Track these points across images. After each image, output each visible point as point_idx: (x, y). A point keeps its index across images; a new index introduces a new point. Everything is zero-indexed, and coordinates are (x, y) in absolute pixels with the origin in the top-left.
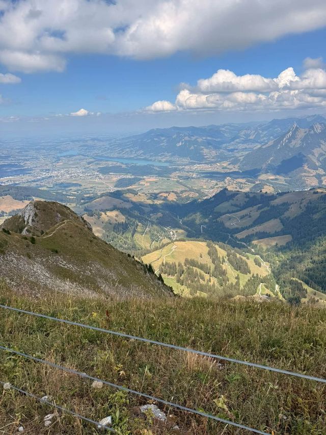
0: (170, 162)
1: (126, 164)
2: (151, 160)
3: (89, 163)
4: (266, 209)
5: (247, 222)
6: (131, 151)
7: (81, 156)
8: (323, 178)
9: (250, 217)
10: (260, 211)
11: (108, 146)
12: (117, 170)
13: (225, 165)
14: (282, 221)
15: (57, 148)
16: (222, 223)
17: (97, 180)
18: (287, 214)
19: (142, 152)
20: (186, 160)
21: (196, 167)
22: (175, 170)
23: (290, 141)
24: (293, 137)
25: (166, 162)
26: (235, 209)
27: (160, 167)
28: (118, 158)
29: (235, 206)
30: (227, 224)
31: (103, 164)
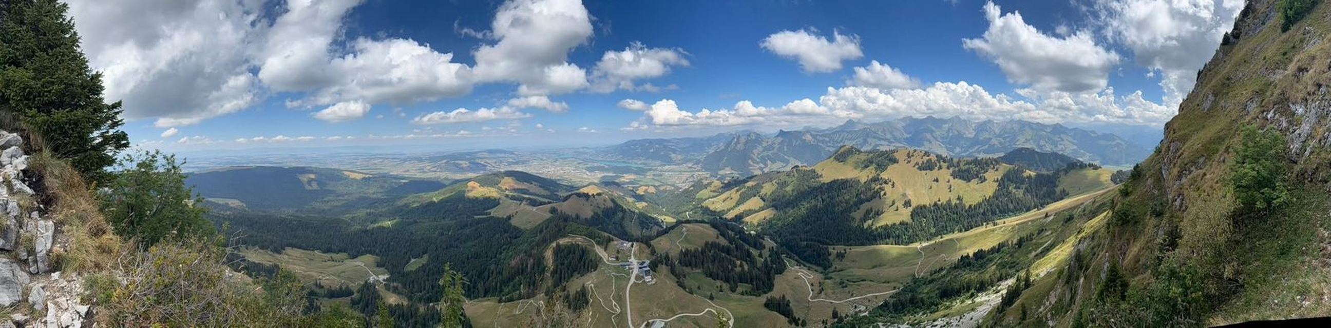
0: (645, 164)
1: (609, 166)
2: (629, 163)
4: (743, 190)
5: (732, 203)
8: (764, 170)
9: (731, 199)
10: (739, 193)
12: (601, 169)
13: (690, 165)
14: (763, 200)
18: (763, 192)
19: (621, 156)
20: (658, 163)
21: (667, 167)
22: (650, 170)
23: (736, 146)
24: (738, 143)
25: (641, 164)
26: (715, 194)
27: (636, 168)
28: (601, 161)
29: (714, 191)
30: (712, 208)
31: (590, 165)
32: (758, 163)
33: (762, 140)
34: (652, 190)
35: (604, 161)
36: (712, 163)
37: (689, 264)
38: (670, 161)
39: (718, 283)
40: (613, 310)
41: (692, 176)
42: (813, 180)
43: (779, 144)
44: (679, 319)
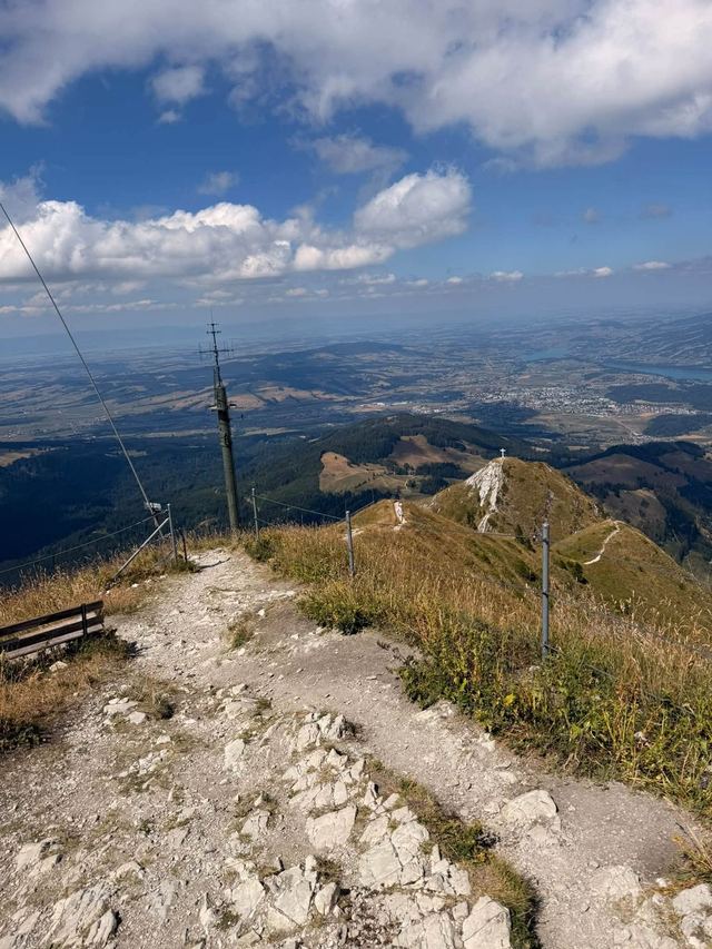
1: (680, 381)
3: (587, 377)
6: (697, 351)
7: (572, 362)
11: (639, 339)
15: (523, 343)
17: (602, 415)
28: (658, 366)
35: (673, 367)
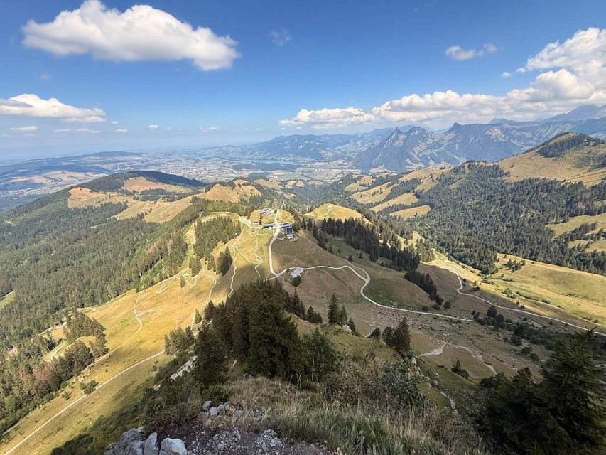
0: (294, 161)
2: (277, 160)
3: (224, 163)
4: (396, 185)
5: (382, 197)
6: (260, 153)
7: (217, 158)
9: (381, 193)
10: (391, 188)
11: (240, 150)
12: (248, 167)
13: (340, 162)
14: (418, 196)
15: (197, 153)
16: (355, 200)
17: (232, 175)
18: (419, 188)
19: (269, 153)
20: (307, 160)
21: (317, 164)
22: (299, 166)
23: (394, 142)
24: (397, 138)
25: (290, 161)
26: (365, 188)
27: (285, 165)
28: (248, 159)
29: (364, 185)
30: (360, 201)
31: (236, 163)
32: (417, 163)
33: (428, 137)
34: (300, 184)
35: (252, 159)
36: (366, 160)
37: (332, 232)
38: (319, 158)
39: (359, 252)
40: (256, 262)
41: (342, 173)
42: (492, 179)
43: (451, 140)
44: (317, 270)
